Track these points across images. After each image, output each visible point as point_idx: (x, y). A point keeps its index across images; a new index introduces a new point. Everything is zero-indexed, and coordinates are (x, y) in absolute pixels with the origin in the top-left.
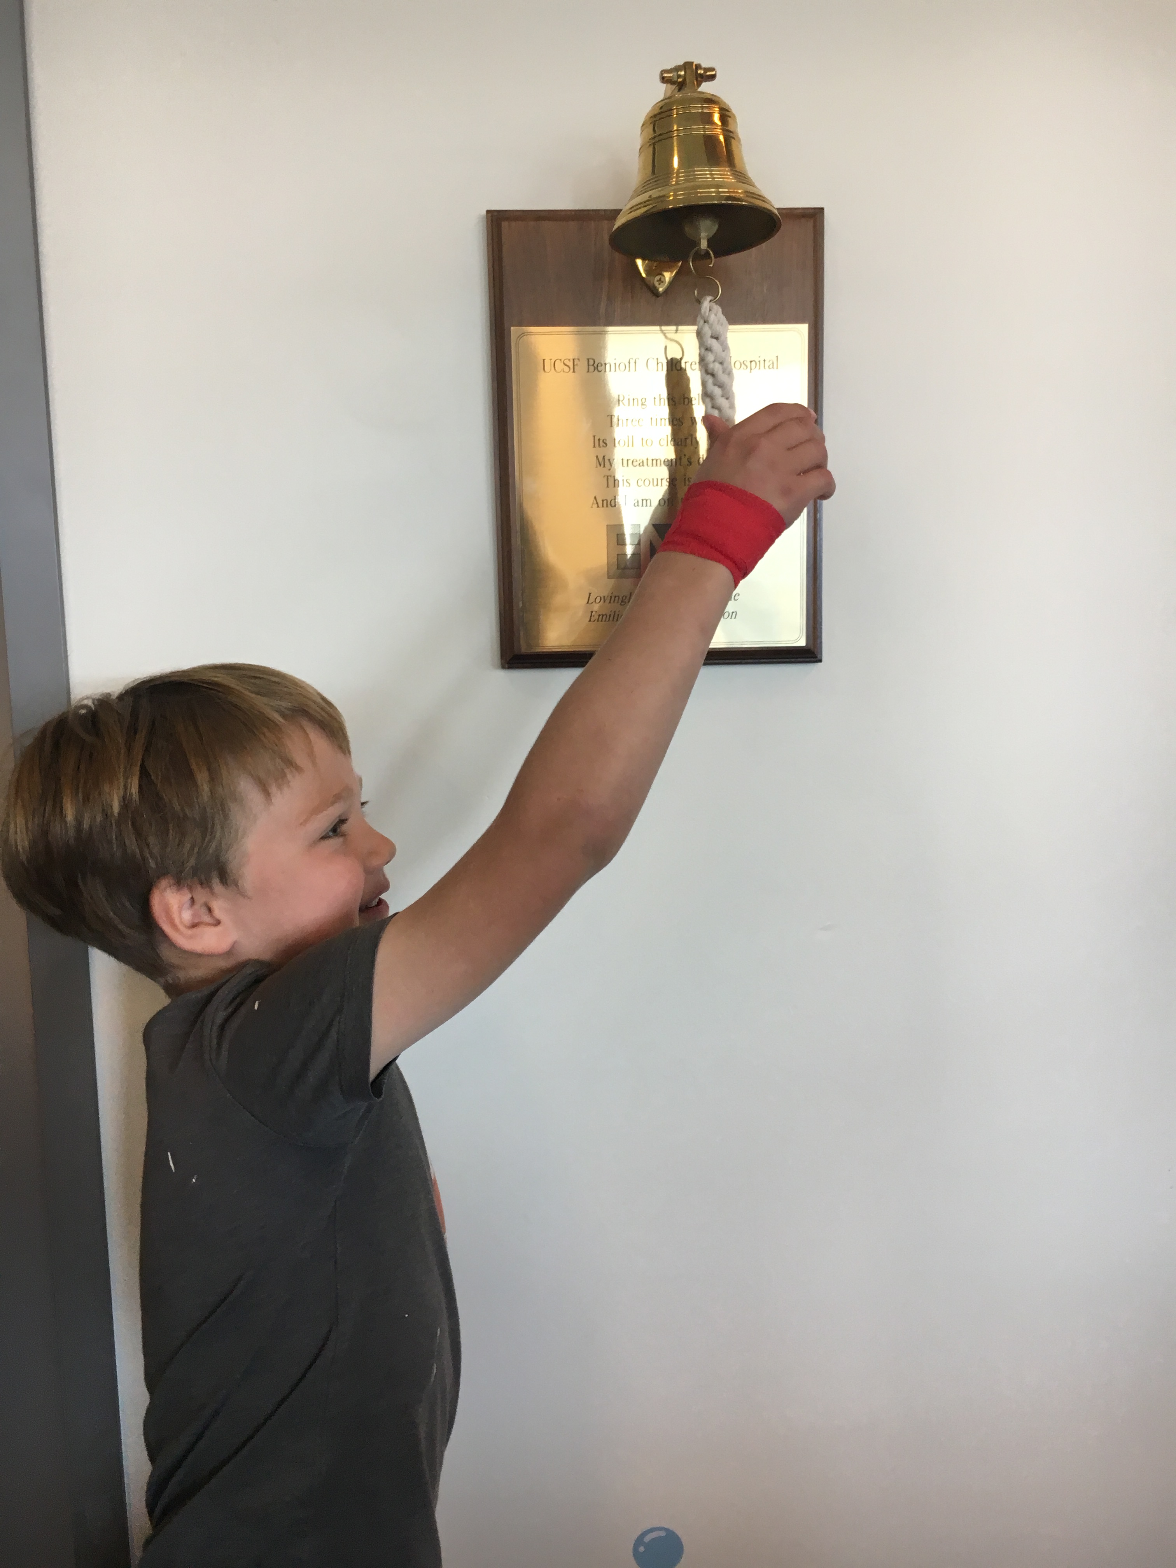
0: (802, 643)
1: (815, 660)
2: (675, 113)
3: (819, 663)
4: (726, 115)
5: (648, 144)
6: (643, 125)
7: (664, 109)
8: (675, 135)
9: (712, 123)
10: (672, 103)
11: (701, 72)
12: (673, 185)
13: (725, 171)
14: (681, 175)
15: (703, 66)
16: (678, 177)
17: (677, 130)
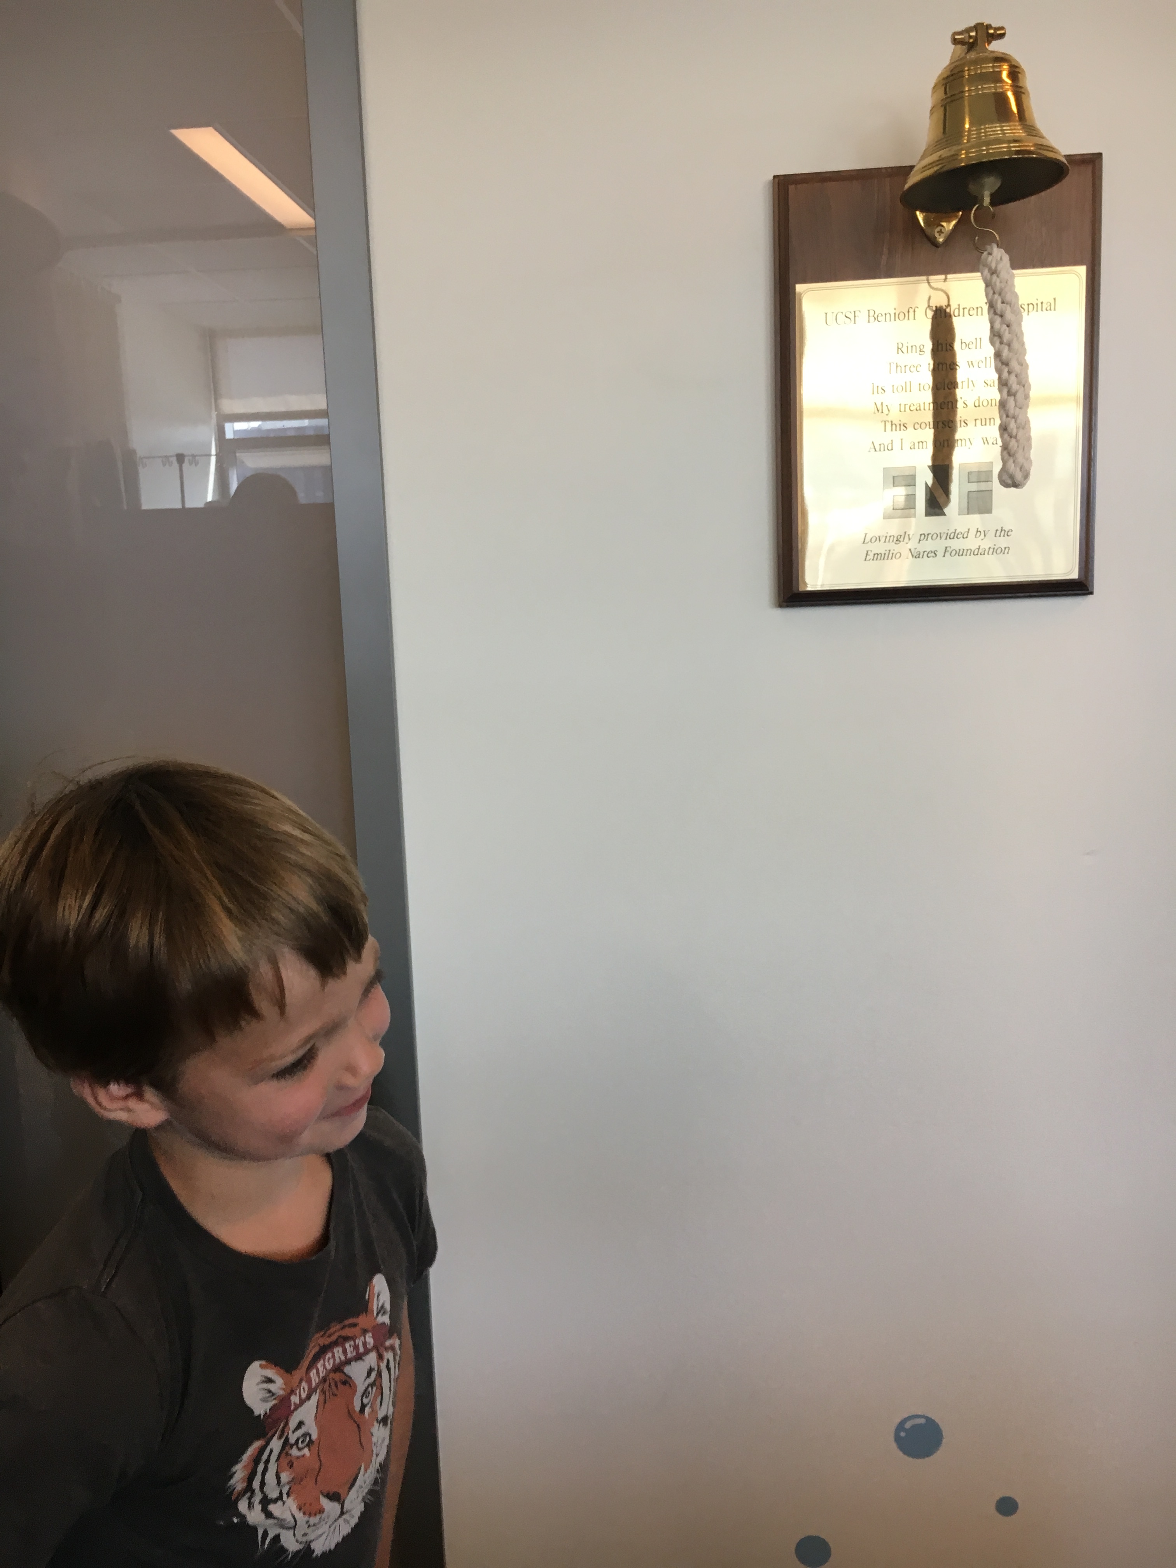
0: (1075, 575)
1: (1087, 592)
2: (967, 74)
3: (1091, 596)
4: (1015, 73)
5: (941, 105)
6: (934, 88)
7: (956, 71)
8: (967, 95)
9: (1001, 80)
10: (964, 65)
11: (991, 31)
12: (965, 143)
13: (1015, 126)
14: (973, 133)
15: (993, 26)
16: (969, 136)
17: (968, 91)
